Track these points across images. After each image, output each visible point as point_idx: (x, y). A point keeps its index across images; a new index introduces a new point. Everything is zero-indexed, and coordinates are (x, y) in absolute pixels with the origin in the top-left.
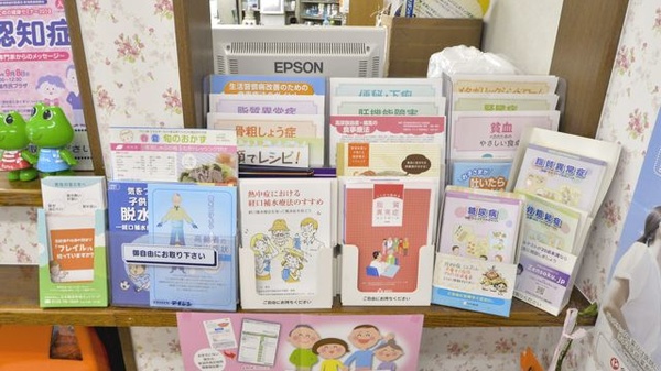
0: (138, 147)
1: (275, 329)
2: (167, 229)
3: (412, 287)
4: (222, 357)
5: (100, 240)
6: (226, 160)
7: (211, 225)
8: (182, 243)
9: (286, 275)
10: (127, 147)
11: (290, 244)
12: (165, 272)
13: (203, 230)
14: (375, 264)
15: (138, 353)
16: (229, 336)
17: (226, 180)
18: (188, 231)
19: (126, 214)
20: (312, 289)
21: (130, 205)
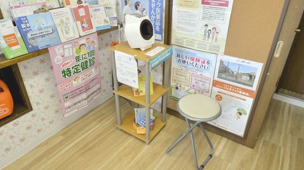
0: (19, 7)
1: (70, 45)
2: (36, 27)
3: (92, 28)
4: (61, 58)
5: (19, 35)
6: (44, 6)
7: (47, 23)
8: (42, 29)
9: (67, 33)
10: (16, 7)
11: (65, 25)
12: (40, 39)
13: (46, 25)
14: (83, 25)
15: (24, 80)
16: (61, 51)
17: (46, 11)
18: (42, 26)
19: (23, 26)
20: (73, 35)
21: (23, 23)
